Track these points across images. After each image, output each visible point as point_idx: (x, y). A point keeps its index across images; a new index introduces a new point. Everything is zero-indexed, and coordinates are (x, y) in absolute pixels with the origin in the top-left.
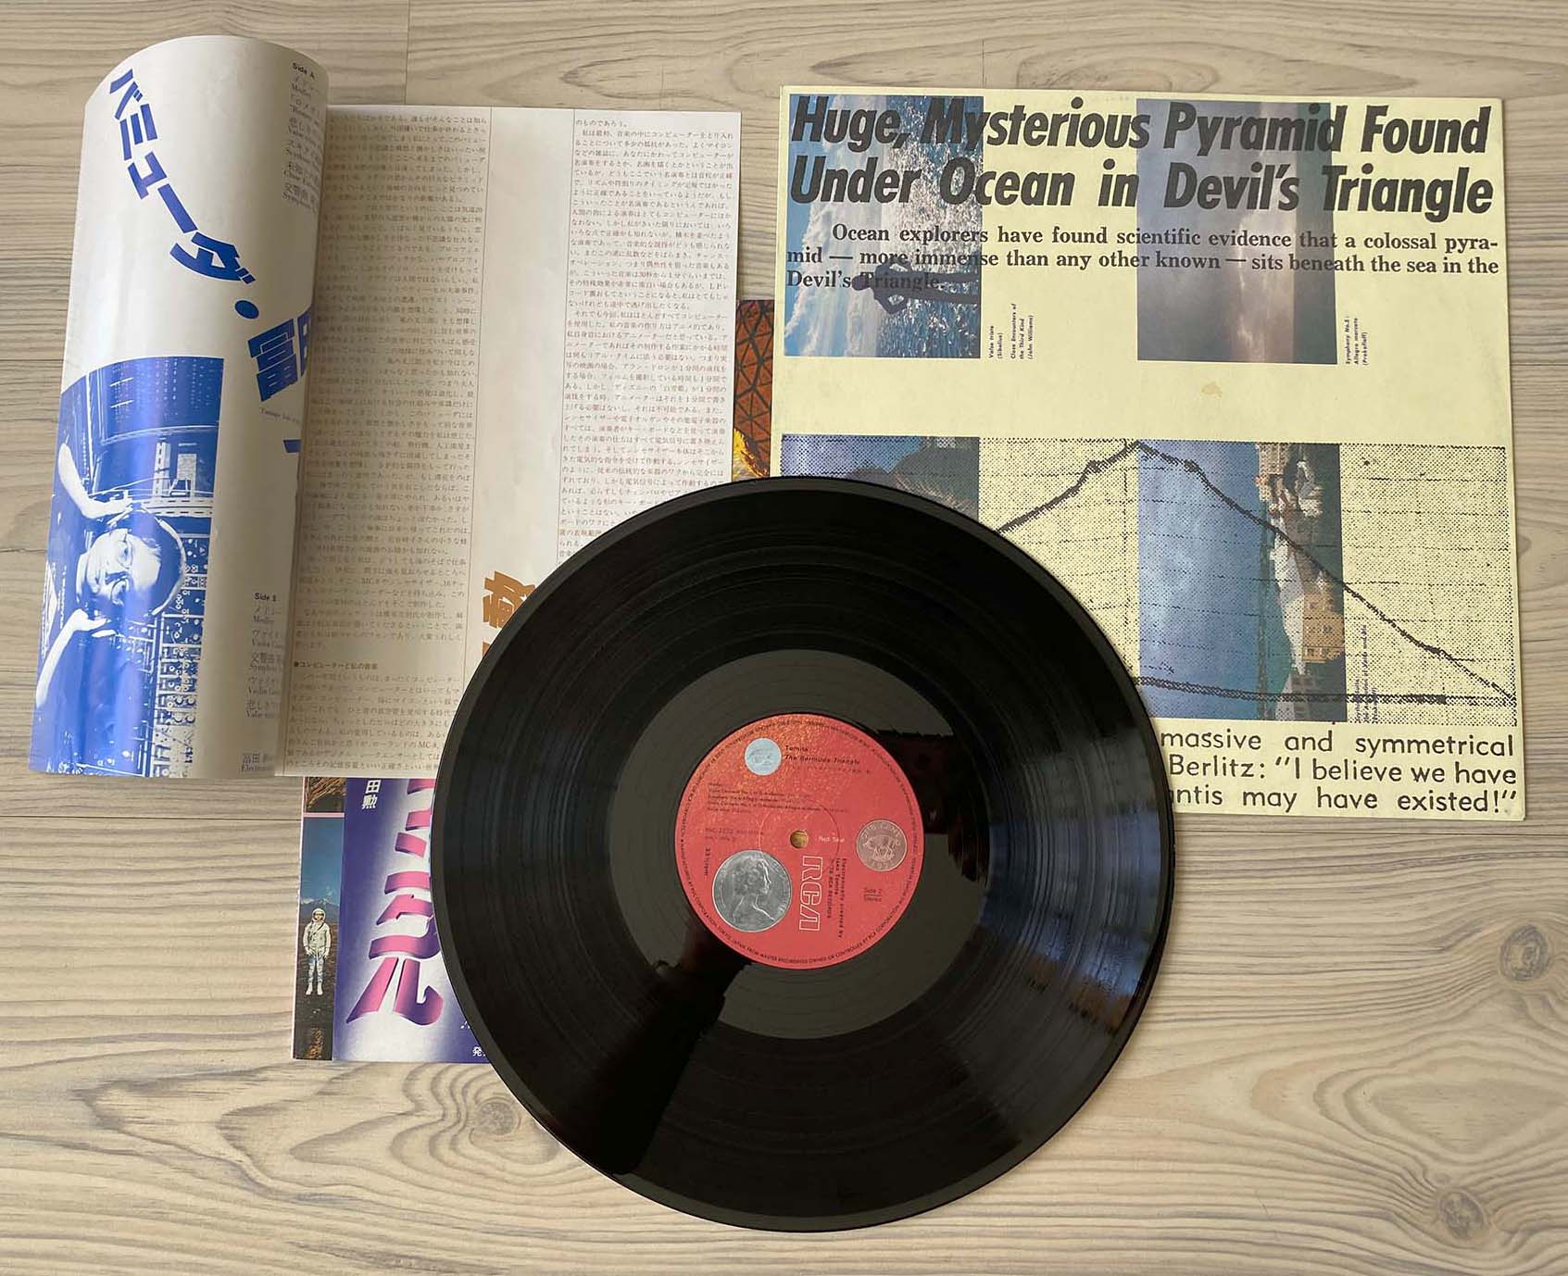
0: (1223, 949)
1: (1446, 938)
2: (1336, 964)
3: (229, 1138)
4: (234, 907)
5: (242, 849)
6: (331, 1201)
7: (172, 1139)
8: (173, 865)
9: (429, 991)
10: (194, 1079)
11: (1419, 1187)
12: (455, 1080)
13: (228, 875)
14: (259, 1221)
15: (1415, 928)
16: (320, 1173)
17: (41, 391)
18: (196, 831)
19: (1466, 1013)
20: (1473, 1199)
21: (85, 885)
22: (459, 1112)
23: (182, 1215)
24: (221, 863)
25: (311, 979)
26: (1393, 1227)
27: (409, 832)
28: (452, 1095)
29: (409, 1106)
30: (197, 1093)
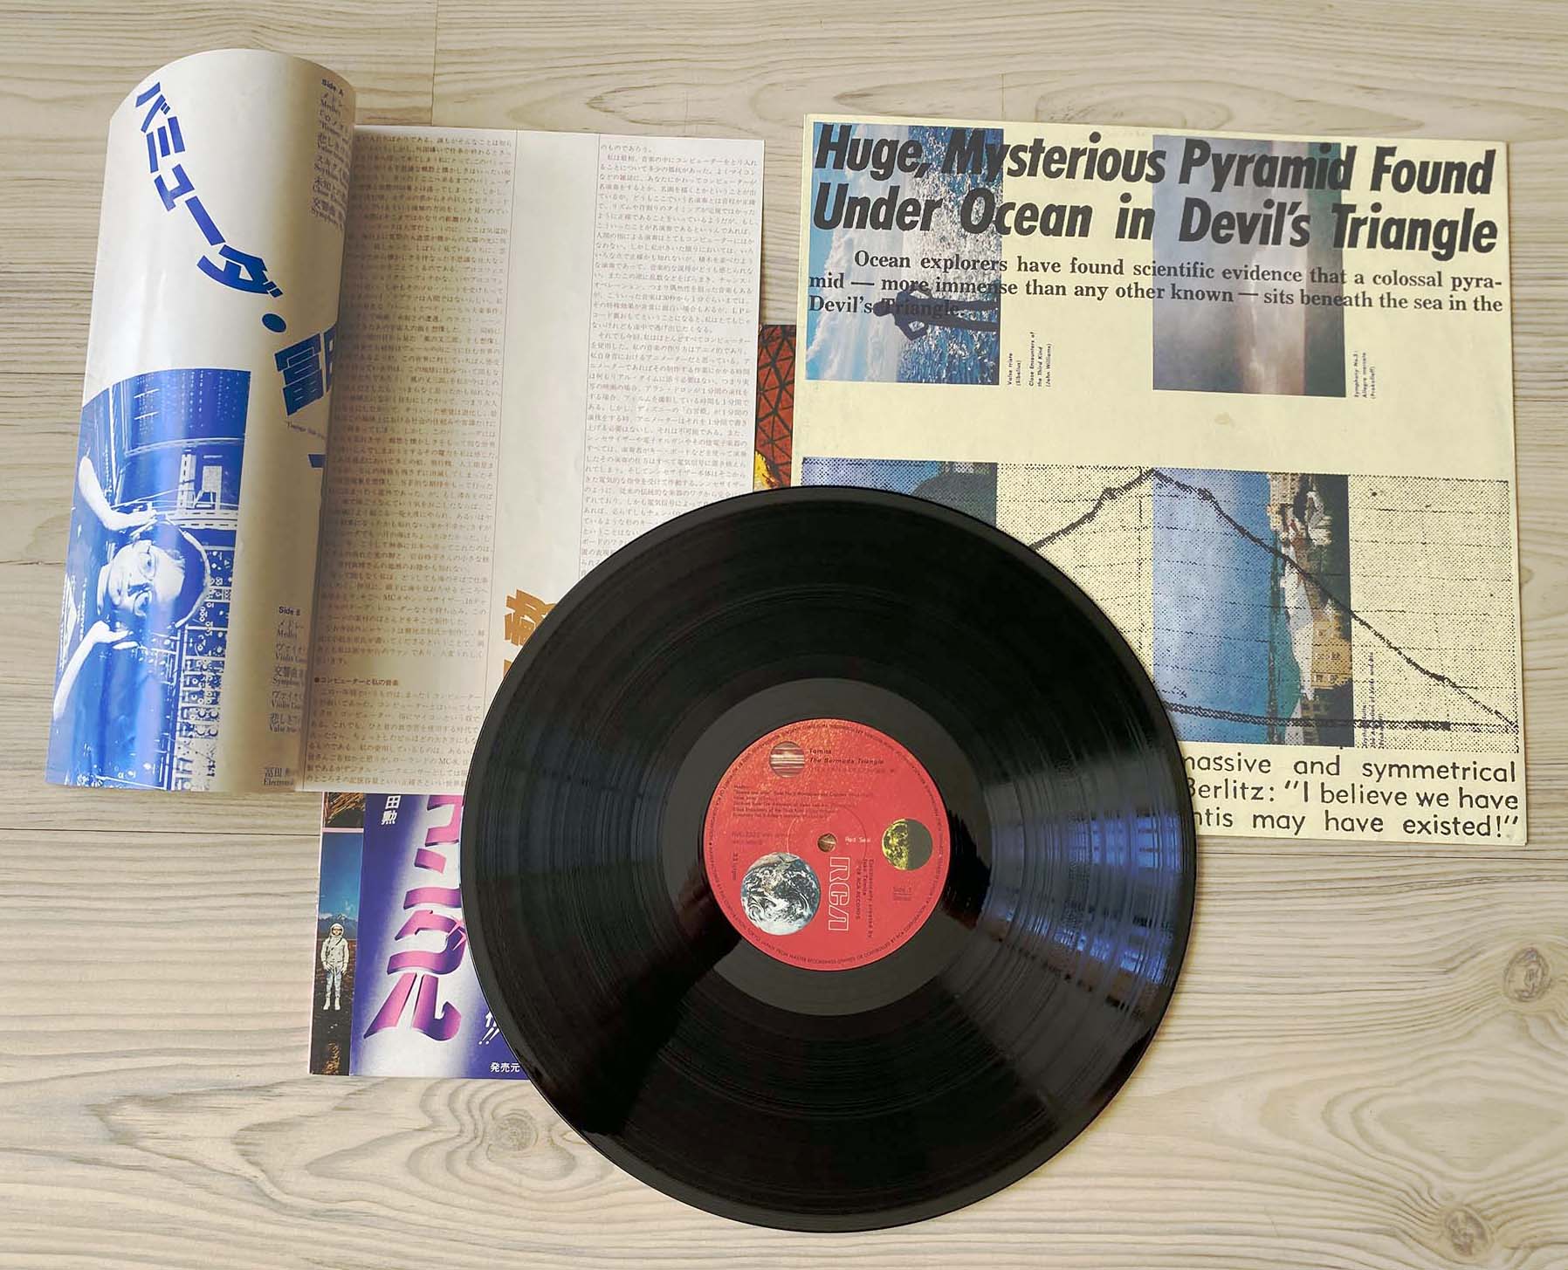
0: (1233, 969)
1: (1451, 959)
2: (1344, 984)
3: (244, 1154)
4: (251, 922)
5: (259, 864)
6: (347, 1217)
7: (186, 1155)
8: (191, 879)
9: (447, 1007)
10: (209, 1095)
11: (1425, 1205)
12: (472, 1096)
13: (245, 891)
14: (272, 1237)
15: (1419, 950)
16: (334, 1188)
17: (62, 404)
18: (215, 845)
19: (1470, 1033)
20: (1475, 1215)
21: (101, 899)
22: (476, 1128)
23: (195, 1231)
24: (238, 878)
25: (329, 994)
26: (1399, 1243)
27: (427, 848)
28: (470, 1111)
29: (427, 1122)
30: (212, 1110)
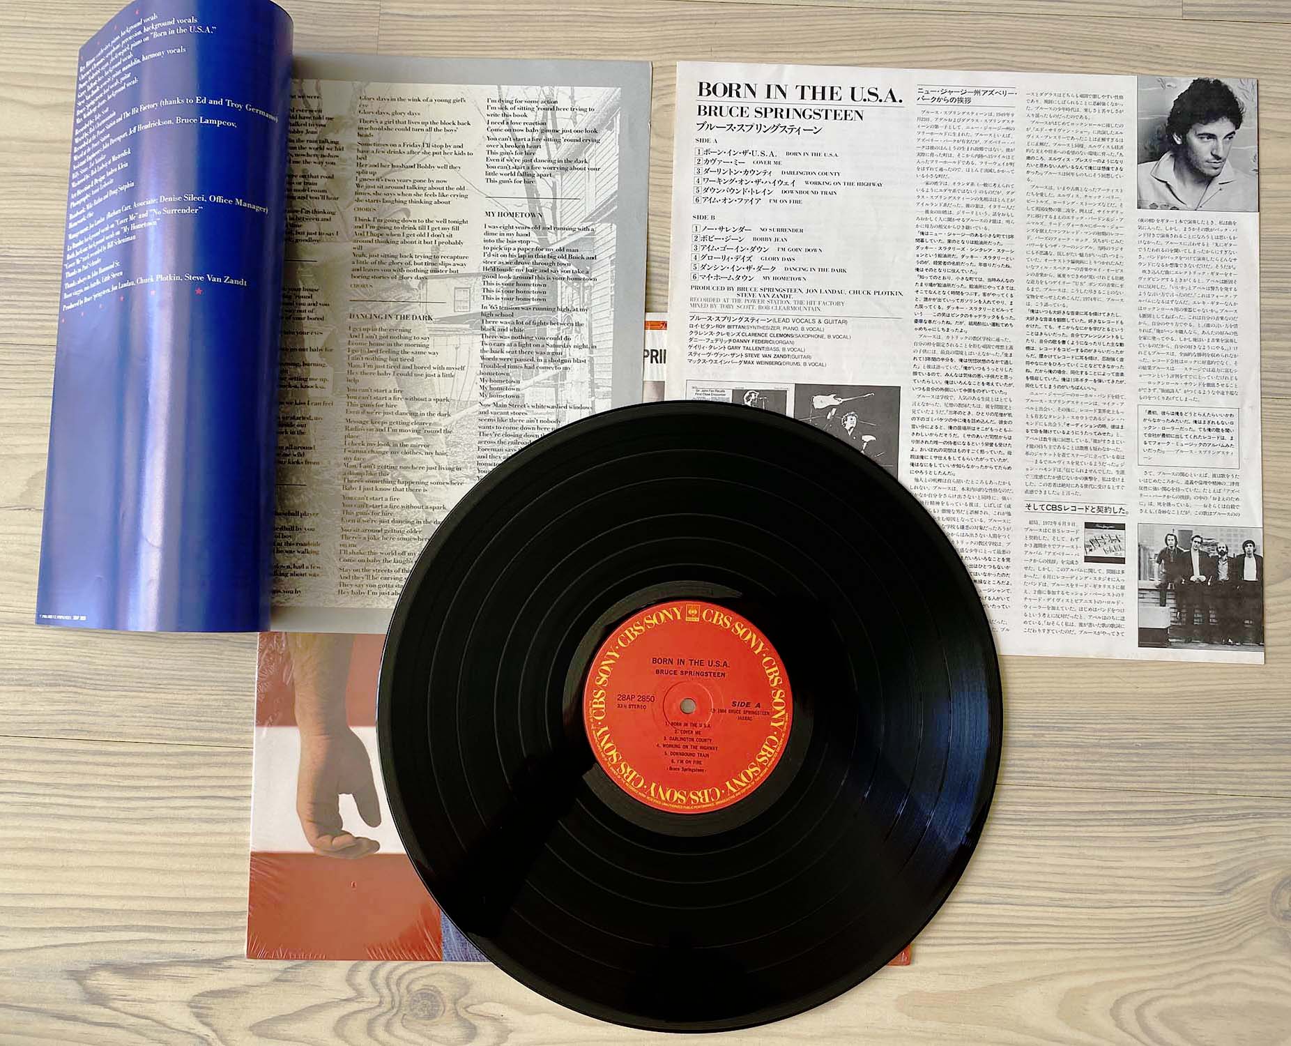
0: (1040, 885)
1: (1226, 883)
2: (1132, 901)
3: (198, 1016)
4: (208, 821)
5: (215, 771)
7: (150, 1015)
8: (156, 783)
10: (170, 964)
12: (391, 972)
13: (204, 793)
15: (1201, 874)
18: (177, 754)
21: (81, 797)
22: (393, 1000)
28: (388, 985)
29: (350, 993)
30: (173, 978)
